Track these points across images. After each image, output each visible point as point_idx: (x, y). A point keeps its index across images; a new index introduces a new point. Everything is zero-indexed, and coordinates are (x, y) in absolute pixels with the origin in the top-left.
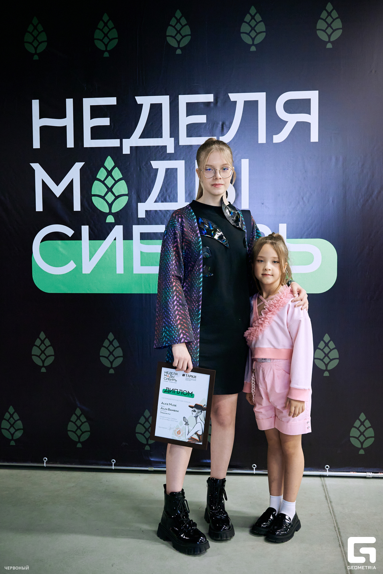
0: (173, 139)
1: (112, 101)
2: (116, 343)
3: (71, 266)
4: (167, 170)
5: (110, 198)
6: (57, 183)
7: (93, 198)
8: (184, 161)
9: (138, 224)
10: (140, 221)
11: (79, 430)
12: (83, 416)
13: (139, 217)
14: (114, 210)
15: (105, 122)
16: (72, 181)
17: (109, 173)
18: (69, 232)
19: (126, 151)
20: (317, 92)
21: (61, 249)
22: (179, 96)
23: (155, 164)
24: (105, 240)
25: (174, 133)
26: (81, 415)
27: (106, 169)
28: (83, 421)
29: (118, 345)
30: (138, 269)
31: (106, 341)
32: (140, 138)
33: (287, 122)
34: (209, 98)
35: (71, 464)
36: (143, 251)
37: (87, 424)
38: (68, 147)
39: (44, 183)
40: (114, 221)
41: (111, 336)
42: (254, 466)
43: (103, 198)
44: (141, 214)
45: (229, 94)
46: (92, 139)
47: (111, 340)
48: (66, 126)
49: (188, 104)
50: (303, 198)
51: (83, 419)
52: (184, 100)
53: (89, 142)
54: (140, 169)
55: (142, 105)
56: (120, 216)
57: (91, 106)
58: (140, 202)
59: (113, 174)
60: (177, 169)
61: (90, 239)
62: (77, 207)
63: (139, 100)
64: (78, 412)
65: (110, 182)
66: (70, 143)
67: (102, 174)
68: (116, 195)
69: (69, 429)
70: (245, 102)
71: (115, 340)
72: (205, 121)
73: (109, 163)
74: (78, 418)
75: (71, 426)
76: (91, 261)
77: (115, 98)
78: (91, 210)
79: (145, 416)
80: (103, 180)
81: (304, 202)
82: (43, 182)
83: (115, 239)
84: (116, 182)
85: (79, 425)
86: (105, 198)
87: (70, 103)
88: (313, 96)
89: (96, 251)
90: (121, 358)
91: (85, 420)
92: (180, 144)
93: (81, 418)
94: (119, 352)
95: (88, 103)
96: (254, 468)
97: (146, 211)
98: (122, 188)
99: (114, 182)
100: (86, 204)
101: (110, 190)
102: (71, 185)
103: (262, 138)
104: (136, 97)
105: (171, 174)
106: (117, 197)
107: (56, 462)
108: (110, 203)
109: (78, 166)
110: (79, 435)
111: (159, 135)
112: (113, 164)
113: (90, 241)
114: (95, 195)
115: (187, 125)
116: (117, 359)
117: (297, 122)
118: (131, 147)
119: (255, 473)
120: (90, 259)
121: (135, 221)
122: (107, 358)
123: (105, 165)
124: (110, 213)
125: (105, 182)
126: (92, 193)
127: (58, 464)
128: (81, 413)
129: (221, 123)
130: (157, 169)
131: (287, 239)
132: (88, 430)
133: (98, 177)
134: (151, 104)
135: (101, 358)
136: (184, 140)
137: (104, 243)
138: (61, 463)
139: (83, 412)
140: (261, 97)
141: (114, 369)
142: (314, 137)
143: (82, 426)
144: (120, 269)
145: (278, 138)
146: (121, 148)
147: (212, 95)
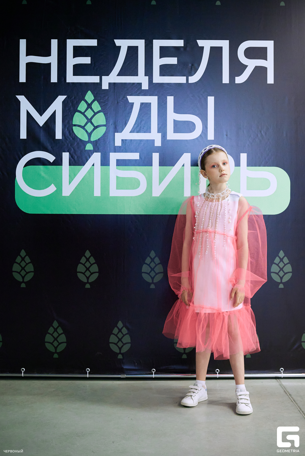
0: (148, 77)
1: (93, 43)
2: (92, 260)
3: (52, 189)
4: (142, 104)
5: (89, 127)
6: (41, 113)
7: (74, 128)
8: (157, 97)
9: (115, 152)
10: (117, 149)
11: (56, 341)
12: (60, 327)
13: (116, 145)
14: (92, 139)
15: (87, 60)
16: (55, 112)
17: (89, 106)
18: (51, 158)
19: (105, 86)
20: (272, 42)
21: (43, 174)
22: (153, 40)
23: (131, 99)
24: (84, 165)
25: (149, 72)
26: (58, 327)
27: (86, 102)
28: (60, 333)
29: (94, 261)
30: (114, 192)
31: (83, 257)
32: (118, 75)
33: (247, 66)
34: (180, 43)
35: (48, 373)
36: (118, 176)
37: (63, 335)
38: (52, 81)
39: (28, 114)
40: (92, 149)
41: (88, 254)
42: (217, 371)
43: (83, 127)
44: (118, 143)
45: (197, 41)
46: (74, 75)
47: (88, 257)
48: (50, 63)
49: (161, 48)
50: (261, 132)
51: (60, 331)
52: (157, 44)
53: (71, 78)
54: (118, 103)
55: (120, 47)
56: (98, 145)
57: (74, 47)
58: (117, 132)
59: (93, 106)
60: (150, 103)
61: (70, 164)
62: (59, 135)
63: (118, 42)
64: (55, 324)
65: (89, 114)
66: (54, 79)
67: (82, 106)
68: (95, 126)
69: (46, 340)
70: (211, 47)
71: (92, 257)
72: (176, 63)
73: (89, 96)
74: (56, 330)
75: (48, 338)
76: (70, 184)
77: (96, 40)
78: (71, 139)
79: (119, 327)
80: (83, 111)
81: (262, 135)
82: (28, 112)
83: (93, 165)
84: (95, 114)
85: (56, 337)
86: (85, 128)
87: (54, 43)
88: (269, 45)
89: (75, 175)
90: (96, 273)
91: (62, 332)
92: (154, 82)
93: (58, 330)
94: (95, 268)
95: (71, 43)
96: (217, 372)
97: (122, 140)
98: (100, 119)
99: (93, 113)
100: (67, 133)
101: (90, 120)
102: (53, 116)
103: (226, 79)
104: (114, 40)
105: (145, 107)
106: (96, 127)
107: (33, 372)
108: (89, 132)
109: (61, 99)
110: (56, 346)
111: (135, 73)
112: (93, 98)
113: (70, 166)
114: (75, 125)
115: (160, 66)
116: (93, 275)
117: (256, 66)
118: (110, 84)
119: (218, 377)
120: (70, 183)
121: (112, 149)
122: (83, 274)
123: (85, 98)
124: (90, 141)
125: (85, 113)
126: (73, 124)
127: (35, 374)
128: (58, 325)
129: (190, 65)
130: (133, 104)
131: (247, 167)
132: (64, 341)
133: (79, 109)
134: (128, 47)
135: (78, 274)
136: (157, 79)
137: (83, 168)
138: (38, 373)
139: (60, 325)
140: (225, 44)
141: (90, 284)
142: (270, 80)
143: (59, 338)
144: (97, 193)
145: (240, 80)
146: (100, 84)
147: (182, 41)
